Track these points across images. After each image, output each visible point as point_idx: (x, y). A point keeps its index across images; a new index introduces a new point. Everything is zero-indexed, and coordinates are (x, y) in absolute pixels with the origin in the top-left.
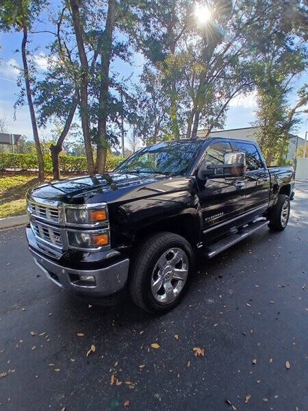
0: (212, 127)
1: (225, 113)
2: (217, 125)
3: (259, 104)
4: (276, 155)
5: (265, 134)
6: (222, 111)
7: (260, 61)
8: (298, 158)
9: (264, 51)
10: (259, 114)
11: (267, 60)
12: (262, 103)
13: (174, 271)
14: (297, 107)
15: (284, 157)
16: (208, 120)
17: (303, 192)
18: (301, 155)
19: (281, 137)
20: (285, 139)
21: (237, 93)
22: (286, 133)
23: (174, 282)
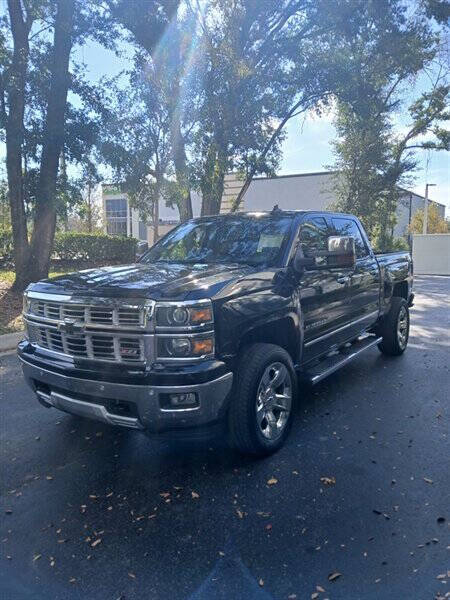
0: (253, 173)
1: (278, 145)
2: (264, 169)
3: (341, 129)
4: (374, 229)
5: (353, 188)
6: (273, 141)
7: (341, 50)
8: (415, 234)
9: (350, 34)
10: (339, 149)
11: (353, 49)
12: (345, 127)
13: (275, 397)
14: (408, 137)
15: (389, 232)
16: (245, 158)
17: (429, 296)
18: (419, 229)
19: (382, 196)
20: (389, 198)
21: (300, 108)
22: (391, 188)
23: (276, 412)
